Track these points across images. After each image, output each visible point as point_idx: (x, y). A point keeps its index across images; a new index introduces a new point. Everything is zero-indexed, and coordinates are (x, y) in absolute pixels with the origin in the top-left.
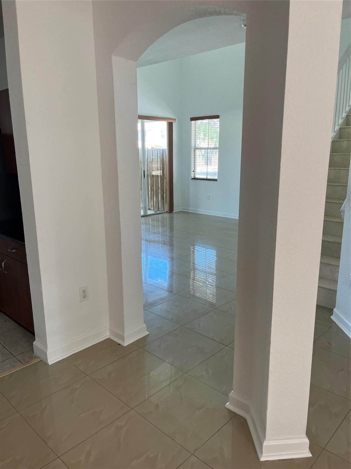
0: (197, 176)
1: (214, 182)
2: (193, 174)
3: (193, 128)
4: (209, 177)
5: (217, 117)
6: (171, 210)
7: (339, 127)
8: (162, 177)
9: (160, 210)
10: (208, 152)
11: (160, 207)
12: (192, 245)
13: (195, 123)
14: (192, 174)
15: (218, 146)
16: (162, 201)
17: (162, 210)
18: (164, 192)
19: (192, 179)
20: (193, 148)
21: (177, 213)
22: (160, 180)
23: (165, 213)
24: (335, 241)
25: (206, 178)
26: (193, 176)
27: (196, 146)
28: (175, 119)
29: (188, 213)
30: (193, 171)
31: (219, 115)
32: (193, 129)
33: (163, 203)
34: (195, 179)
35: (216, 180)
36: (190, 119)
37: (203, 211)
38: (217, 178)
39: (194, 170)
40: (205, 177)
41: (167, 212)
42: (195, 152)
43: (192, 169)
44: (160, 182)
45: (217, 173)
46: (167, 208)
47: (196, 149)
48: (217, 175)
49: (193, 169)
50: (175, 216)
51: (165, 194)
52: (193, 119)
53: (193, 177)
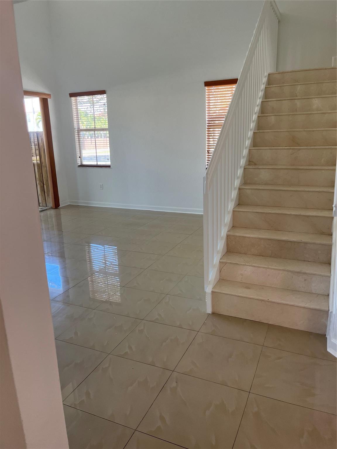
0: (85, 163)
1: (107, 169)
2: (80, 160)
3: (74, 105)
4: (100, 163)
5: (102, 92)
6: (57, 204)
7: (261, 100)
8: (40, 166)
9: (41, 205)
10: (95, 134)
11: (40, 201)
12: (87, 243)
13: (76, 100)
14: (78, 160)
15: (106, 126)
16: (43, 194)
17: (44, 205)
18: (44, 183)
19: (79, 166)
20: (76, 129)
21: (64, 208)
22: (37, 169)
23: (49, 209)
24: (302, 240)
25: (96, 164)
26: (80, 162)
27: (80, 127)
28: (49, 95)
29: (78, 207)
30: (80, 157)
31: (105, 90)
32: (74, 108)
33: (44, 196)
34: (82, 166)
35: (109, 166)
36: (69, 95)
37: (96, 203)
38: (110, 164)
39: (81, 155)
40: (94, 163)
41: (52, 208)
42: (78, 134)
43: (77, 154)
44: (38, 172)
45: (109, 158)
46: (50, 202)
47: (79, 130)
48: (109, 160)
49: (79, 154)
50: (62, 212)
51: (45, 186)
52: (72, 95)
53: (79, 164)
